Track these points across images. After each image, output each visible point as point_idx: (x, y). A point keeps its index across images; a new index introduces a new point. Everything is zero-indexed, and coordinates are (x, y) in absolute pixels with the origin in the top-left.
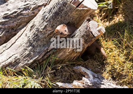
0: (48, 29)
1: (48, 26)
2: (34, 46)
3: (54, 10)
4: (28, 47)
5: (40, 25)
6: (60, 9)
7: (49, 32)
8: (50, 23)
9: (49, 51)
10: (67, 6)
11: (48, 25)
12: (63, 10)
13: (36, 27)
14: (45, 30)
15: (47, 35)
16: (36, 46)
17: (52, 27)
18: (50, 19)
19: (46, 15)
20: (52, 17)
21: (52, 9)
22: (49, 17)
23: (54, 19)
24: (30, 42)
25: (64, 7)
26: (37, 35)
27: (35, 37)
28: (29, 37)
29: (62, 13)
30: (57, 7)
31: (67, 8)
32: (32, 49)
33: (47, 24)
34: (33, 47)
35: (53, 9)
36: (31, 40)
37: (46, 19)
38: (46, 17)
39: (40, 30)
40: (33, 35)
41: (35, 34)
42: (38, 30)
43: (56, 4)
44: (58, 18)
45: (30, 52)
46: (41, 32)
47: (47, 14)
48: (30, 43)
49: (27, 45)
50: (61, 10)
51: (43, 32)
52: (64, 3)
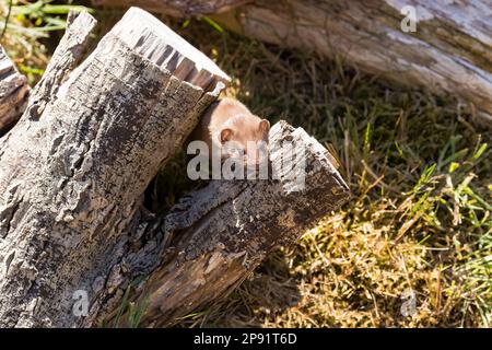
0: (95, 204)
1: (92, 194)
2: (48, 289)
3: (103, 124)
4: (21, 302)
5: (51, 196)
6: (132, 115)
7: (101, 218)
8: (98, 178)
9: (111, 291)
10: (167, 95)
11: (93, 190)
12: (145, 114)
13: (32, 211)
14: (82, 215)
15: (92, 230)
16: (54, 286)
17: (107, 192)
18: (94, 162)
19: (72, 151)
20: (102, 152)
21: (88, 119)
22: (88, 155)
23: (114, 158)
24: (26, 279)
25: (150, 102)
26: (46, 244)
27: (38, 251)
28: (12, 257)
29: (146, 127)
30: (113, 106)
31: (165, 104)
32: (43, 304)
33: (90, 187)
34: (45, 294)
35: (98, 119)
36: (28, 269)
37: (78, 165)
38: (75, 158)
39: (58, 219)
40: (31, 245)
41: (35, 239)
42: (45, 220)
43: (108, 94)
44: (129, 152)
45: (37, 321)
46: (65, 224)
47: (75, 145)
48: (26, 284)
49: (17, 294)
50: (138, 117)
51: (75, 225)
52: (149, 85)
